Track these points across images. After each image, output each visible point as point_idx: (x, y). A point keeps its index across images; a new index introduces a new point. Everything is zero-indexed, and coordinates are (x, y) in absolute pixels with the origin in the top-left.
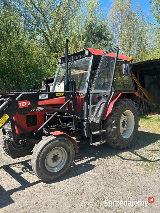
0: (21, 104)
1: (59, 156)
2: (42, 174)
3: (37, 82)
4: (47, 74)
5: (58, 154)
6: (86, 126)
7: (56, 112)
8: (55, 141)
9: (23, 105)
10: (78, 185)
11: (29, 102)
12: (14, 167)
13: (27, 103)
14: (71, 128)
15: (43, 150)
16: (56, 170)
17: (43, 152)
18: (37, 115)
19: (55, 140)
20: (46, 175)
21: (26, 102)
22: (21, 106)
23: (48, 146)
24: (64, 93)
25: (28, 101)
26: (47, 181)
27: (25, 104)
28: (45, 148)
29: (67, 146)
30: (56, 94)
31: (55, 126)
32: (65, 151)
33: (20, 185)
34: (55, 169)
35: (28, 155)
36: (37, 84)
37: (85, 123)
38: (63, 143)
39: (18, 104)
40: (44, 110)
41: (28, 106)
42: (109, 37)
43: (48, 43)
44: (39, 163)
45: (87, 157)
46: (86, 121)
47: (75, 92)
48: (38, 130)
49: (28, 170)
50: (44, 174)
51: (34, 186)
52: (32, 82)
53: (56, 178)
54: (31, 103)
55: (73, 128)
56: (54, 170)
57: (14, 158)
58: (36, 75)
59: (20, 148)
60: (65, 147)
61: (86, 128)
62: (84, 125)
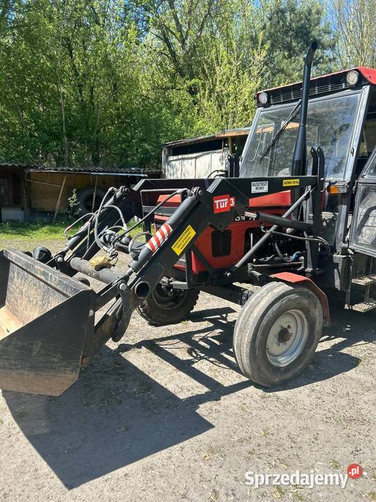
0: (219, 203)
1: (290, 331)
2: (259, 368)
3: (147, 150)
4: (173, 132)
5: (289, 327)
6: (340, 265)
7: (275, 226)
8: (289, 296)
9: (221, 207)
10: (343, 402)
11: (232, 199)
12: (167, 346)
13: (229, 200)
14: (300, 265)
15: (267, 315)
16: (284, 362)
17: (266, 318)
18: (232, 231)
19: (290, 294)
20: (266, 372)
21: (227, 200)
22: (217, 207)
23: (276, 306)
24: (298, 180)
25: (231, 197)
26: (266, 385)
27: (226, 203)
28: (270, 311)
29: (311, 310)
30: (284, 181)
31: (268, 258)
32: (305, 320)
33: (206, 390)
34: (281, 359)
35: (184, 320)
36: (148, 156)
37: (338, 257)
38: (305, 301)
39: (213, 202)
40: (255, 219)
41: (232, 208)
42: (326, 39)
43: (173, 53)
44: (257, 343)
45: (327, 337)
46: (339, 250)
47: (322, 179)
48: (237, 265)
49: (202, 355)
50: (263, 369)
51: (239, 393)
52: (137, 150)
53: (284, 381)
54: (236, 202)
55: (306, 267)
56: (279, 362)
57: (156, 325)
58: (146, 134)
59: (166, 302)
60: (306, 311)
61: (340, 268)
62: (335, 261)
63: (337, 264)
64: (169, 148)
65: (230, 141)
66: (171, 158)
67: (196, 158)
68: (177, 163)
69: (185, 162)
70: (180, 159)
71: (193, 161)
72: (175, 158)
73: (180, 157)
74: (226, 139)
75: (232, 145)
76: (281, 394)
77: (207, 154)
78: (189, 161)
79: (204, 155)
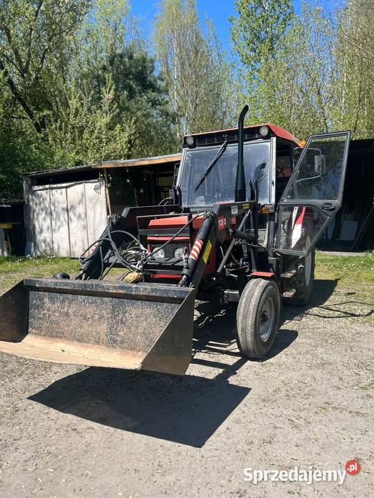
0: (220, 222)
5: (265, 312)
8: (269, 287)
16: (265, 338)
21: (223, 220)
22: (220, 226)
25: (224, 218)
29: (277, 296)
30: (244, 205)
32: (273, 305)
34: (262, 336)
37: (272, 259)
38: (275, 290)
39: (218, 222)
44: (257, 324)
46: (271, 254)
48: (218, 271)
54: (226, 221)
55: (251, 269)
60: (274, 298)
61: (274, 267)
62: (270, 262)
63: (272, 264)
64: (32, 178)
65: (105, 172)
66: (36, 188)
67: (67, 187)
68: (44, 193)
69: (54, 191)
70: (47, 189)
71: (64, 190)
72: (41, 187)
73: (47, 186)
74: (101, 170)
75: (107, 175)
76: (271, 360)
77: (79, 184)
78: (59, 191)
79: (76, 184)
